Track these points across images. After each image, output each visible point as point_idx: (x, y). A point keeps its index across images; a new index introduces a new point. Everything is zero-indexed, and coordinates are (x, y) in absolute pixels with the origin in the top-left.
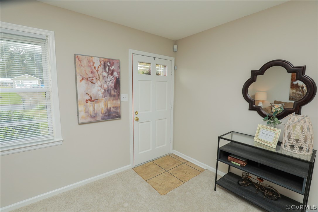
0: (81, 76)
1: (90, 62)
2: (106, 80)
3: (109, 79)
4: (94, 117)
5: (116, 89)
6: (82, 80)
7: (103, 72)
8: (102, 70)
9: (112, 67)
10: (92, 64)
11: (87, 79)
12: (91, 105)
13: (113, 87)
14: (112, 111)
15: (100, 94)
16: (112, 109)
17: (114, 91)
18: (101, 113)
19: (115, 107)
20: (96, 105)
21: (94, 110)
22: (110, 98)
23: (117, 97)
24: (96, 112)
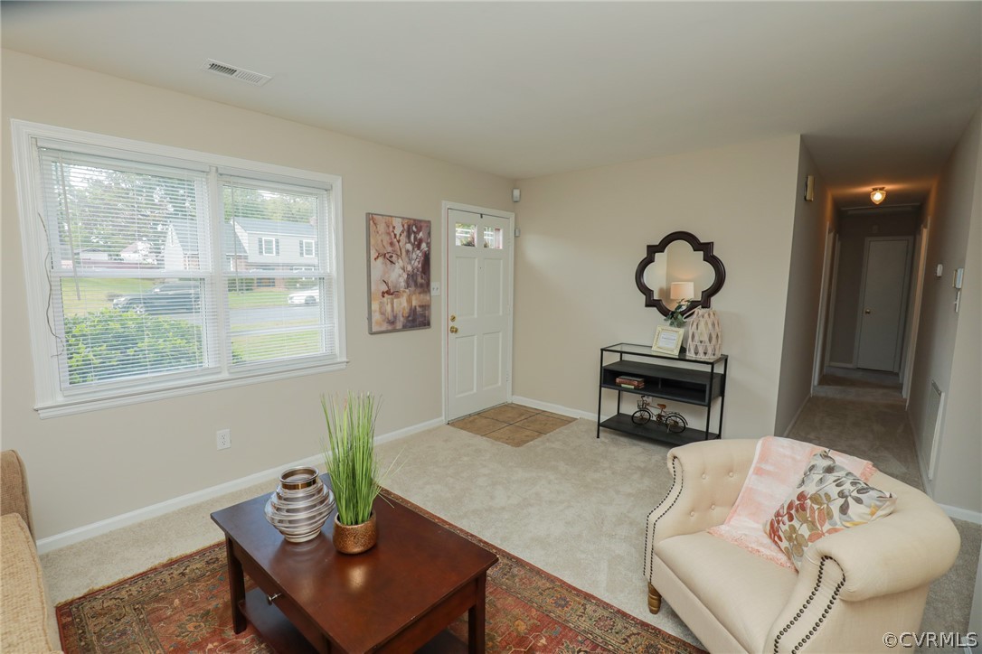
0: (376, 250)
1: (388, 227)
2: (410, 258)
3: (414, 256)
4: (392, 323)
5: (424, 273)
6: (378, 257)
7: (406, 243)
8: (405, 238)
9: (419, 235)
10: (391, 229)
11: (385, 255)
12: (389, 300)
13: (421, 270)
14: (418, 313)
15: (402, 282)
16: (418, 309)
17: (422, 277)
18: (403, 316)
19: (423, 306)
20: (395, 300)
21: (393, 311)
22: (415, 290)
23: (425, 287)
24: (395, 313)
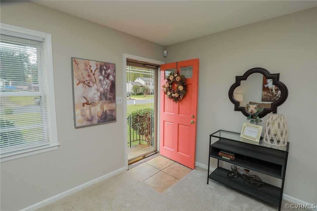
0: (78, 79)
1: (86, 66)
2: (102, 84)
3: (105, 83)
4: (89, 120)
5: (112, 92)
6: (79, 83)
7: (99, 75)
8: (98, 73)
9: (107, 71)
10: (88, 67)
11: (84, 82)
12: (88, 108)
13: (109, 90)
14: (108, 114)
15: (97, 98)
16: (108, 112)
17: (110, 95)
18: (98, 116)
19: (111, 110)
20: (92, 108)
21: (91, 114)
22: (106, 102)
23: (113, 99)
24: (92, 115)
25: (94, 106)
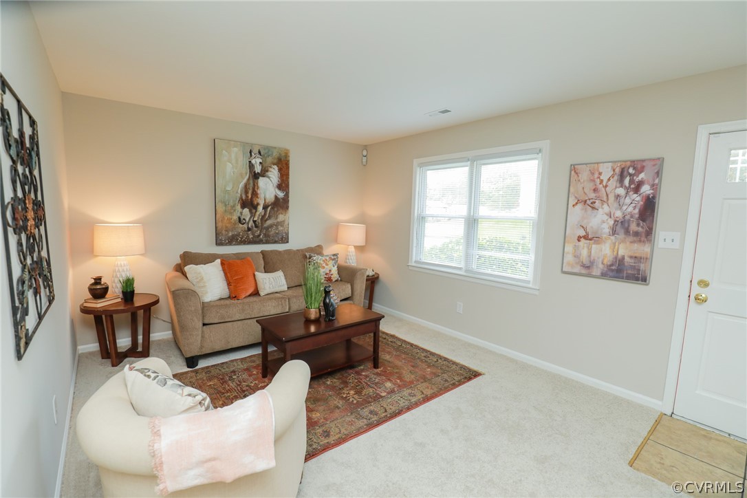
0: (576, 197)
1: (593, 174)
2: (621, 203)
3: (628, 201)
4: (584, 266)
6: (577, 203)
7: (616, 187)
8: (615, 183)
9: (638, 177)
10: (596, 175)
11: (586, 201)
12: (585, 245)
13: (637, 216)
14: (626, 264)
15: (606, 229)
18: (602, 263)
19: (636, 257)
20: (594, 246)
21: (590, 256)
22: (625, 238)
24: (592, 258)
25: (599, 244)
